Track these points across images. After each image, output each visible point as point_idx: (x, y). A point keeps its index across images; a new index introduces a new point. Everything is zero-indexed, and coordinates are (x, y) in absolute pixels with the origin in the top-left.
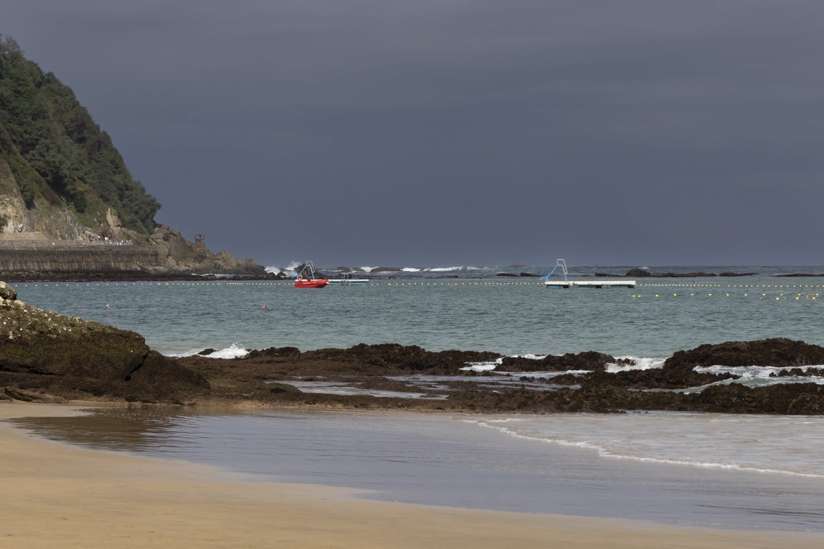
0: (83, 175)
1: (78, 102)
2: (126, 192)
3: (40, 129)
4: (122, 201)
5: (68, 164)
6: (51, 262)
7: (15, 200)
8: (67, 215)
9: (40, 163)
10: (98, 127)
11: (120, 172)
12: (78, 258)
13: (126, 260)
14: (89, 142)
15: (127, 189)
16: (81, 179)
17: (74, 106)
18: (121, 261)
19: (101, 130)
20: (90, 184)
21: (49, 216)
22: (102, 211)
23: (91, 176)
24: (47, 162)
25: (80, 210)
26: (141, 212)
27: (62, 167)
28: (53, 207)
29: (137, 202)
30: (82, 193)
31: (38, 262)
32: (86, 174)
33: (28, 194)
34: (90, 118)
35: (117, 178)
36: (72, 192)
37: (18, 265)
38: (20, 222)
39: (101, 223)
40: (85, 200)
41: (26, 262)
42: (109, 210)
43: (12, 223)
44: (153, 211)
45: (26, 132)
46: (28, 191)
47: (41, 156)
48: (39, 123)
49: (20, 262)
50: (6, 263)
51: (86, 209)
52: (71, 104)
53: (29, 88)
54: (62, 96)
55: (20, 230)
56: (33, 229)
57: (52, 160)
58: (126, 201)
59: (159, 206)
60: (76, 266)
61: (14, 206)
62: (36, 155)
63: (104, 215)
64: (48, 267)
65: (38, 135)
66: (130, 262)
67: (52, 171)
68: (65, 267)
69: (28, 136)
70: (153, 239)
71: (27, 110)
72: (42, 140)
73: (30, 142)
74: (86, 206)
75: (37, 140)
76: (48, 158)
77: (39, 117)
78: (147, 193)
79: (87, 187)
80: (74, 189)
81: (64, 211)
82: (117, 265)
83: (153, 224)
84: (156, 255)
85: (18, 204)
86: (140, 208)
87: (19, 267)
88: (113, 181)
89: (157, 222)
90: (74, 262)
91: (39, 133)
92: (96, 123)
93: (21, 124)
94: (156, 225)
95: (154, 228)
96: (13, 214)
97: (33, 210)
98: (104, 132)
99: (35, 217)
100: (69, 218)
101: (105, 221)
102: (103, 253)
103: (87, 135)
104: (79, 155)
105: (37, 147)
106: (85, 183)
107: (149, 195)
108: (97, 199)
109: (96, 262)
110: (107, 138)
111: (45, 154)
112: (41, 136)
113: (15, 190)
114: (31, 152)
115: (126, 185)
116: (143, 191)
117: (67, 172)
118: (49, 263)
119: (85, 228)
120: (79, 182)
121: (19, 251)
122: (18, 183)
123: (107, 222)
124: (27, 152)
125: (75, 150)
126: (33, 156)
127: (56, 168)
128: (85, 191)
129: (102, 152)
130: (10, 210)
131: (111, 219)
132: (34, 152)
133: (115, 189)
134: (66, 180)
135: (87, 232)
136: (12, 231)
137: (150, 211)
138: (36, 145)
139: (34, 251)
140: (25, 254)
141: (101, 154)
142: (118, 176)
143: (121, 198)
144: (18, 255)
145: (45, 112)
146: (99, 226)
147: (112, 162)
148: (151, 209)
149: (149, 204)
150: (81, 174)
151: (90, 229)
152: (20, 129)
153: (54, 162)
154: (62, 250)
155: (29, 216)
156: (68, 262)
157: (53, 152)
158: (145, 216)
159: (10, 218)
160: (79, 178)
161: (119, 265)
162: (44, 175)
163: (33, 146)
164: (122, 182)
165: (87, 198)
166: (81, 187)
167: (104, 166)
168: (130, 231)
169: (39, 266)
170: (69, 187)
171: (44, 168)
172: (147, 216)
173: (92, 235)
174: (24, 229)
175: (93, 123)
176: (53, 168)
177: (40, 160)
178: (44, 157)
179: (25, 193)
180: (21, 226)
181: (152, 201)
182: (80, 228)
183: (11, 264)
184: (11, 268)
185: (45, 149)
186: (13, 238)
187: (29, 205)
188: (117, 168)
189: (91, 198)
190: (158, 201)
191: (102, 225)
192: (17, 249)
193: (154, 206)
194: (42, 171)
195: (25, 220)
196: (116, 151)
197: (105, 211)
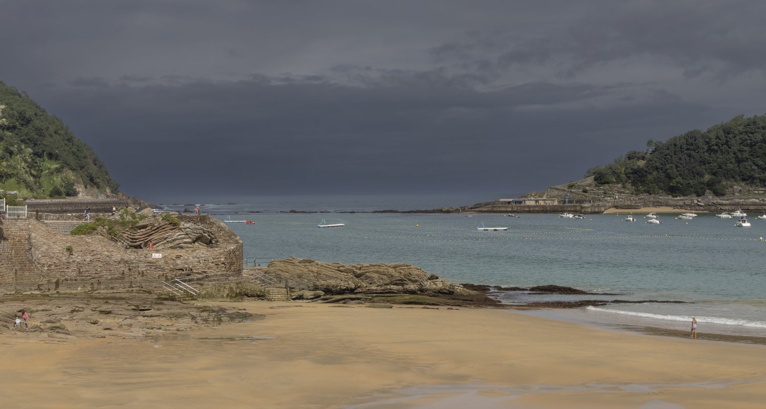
5: (94, 173)
8: (96, 190)
12: (103, 204)
16: (98, 178)
17: (93, 154)
19: (102, 161)
21: (91, 191)
22: (105, 188)
23: (100, 176)
24: (88, 173)
25: (98, 188)
26: (114, 188)
28: (92, 188)
29: (113, 184)
30: (98, 182)
34: (98, 157)
35: (107, 177)
36: (95, 182)
38: (84, 193)
42: (107, 187)
43: (81, 193)
46: (85, 182)
48: (86, 160)
53: (81, 148)
54: (89, 150)
55: (84, 195)
56: (88, 196)
57: (90, 172)
58: (110, 184)
60: (103, 207)
61: (81, 187)
67: (90, 176)
68: (100, 208)
69: (82, 164)
72: (86, 165)
74: (100, 186)
76: (88, 171)
77: (85, 158)
78: (116, 181)
79: (100, 180)
84: (127, 203)
85: (83, 186)
86: (114, 186)
91: (85, 163)
93: (80, 160)
97: (87, 189)
99: (87, 191)
101: (106, 191)
104: (97, 170)
108: (103, 184)
110: (103, 163)
113: (82, 182)
114: (84, 169)
117: (94, 176)
122: (82, 180)
125: (95, 168)
126: (84, 171)
129: (102, 168)
131: (108, 191)
134: (94, 178)
135: (102, 195)
137: (117, 187)
138: (85, 167)
140: (87, 204)
143: (108, 183)
145: (86, 156)
147: (105, 171)
150: (98, 176)
152: (80, 162)
157: (89, 169)
162: (88, 177)
163: (83, 167)
166: (98, 180)
170: (95, 180)
171: (88, 175)
173: (104, 196)
177: (86, 172)
182: (100, 194)
185: (87, 168)
186: (82, 199)
187: (86, 187)
188: (107, 173)
189: (101, 184)
191: (105, 193)
196: (106, 168)
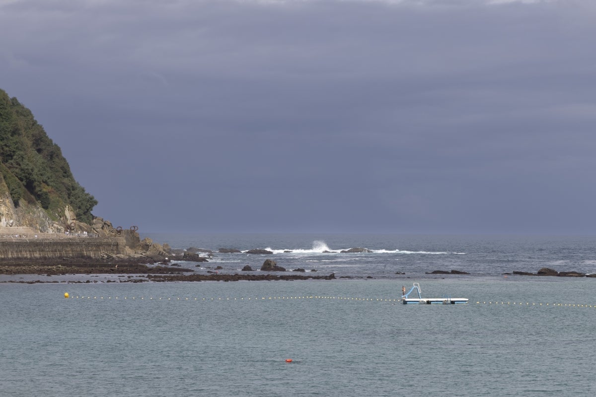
0: (47, 179)
1: (36, 121)
2: (73, 192)
3: (16, 143)
4: (69, 198)
5: (36, 170)
6: (39, 251)
7: (7, 201)
8: (39, 212)
9: (17, 170)
10: (51, 141)
11: (68, 176)
12: (59, 248)
13: (94, 249)
14: (45, 152)
15: (73, 190)
16: (45, 182)
17: (33, 125)
18: (91, 250)
19: (54, 142)
20: (52, 187)
21: (29, 213)
22: (62, 208)
23: (52, 180)
24: (22, 170)
25: (45, 207)
26: (83, 207)
27: (33, 173)
28: (30, 206)
29: (79, 199)
30: (46, 194)
31: (29, 251)
32: (49, 179)
33: (16, 196)
34: (45, 133)
35: (66, 180)
36: (39, 193)
37: (15, 254)
38: (11, 219)
39: (61, 217)
40: (48, 199)
41: (21, 251)
42: (67, 207)
43: (4, 219)
44: (92, 206)
45: (6, 145)
46: (15, 194)
47: (17, 164)
48: (16, 138)
49: (17, 252)
50: (6, 252)
51: (49, 206)
52: (32, 123)
53: (6, 111)
54: (25, 116)
55: (11, 225)
56: (19, 225)
57: (26, 167)
58: (72, 198)
59: (96, 203)
60: (58, 254)
61: (6, 205)
62: (14, 164)
63: (63, 211)
64: (37, 255)
65: (15, 148)
66: (98, 251)
67: (26, 177)
68: (50, 255)
69: (7, 149)
70: (94, 229)
71: (7, 128)
72: (18, 152)
73: (9, 153)
74: (49, 203)
75: (14, 152)
76: (23, 166)
77: (15, 134)
78: (86, 192)
79: (50, 188)
80: (40, 191)
81: (38, 208)
82: (88, 253)
83: (91, 216)
85: (9, 204)
86: (82, 204)
87: (15, 255)
88: (63, 183)
89: (94, 215)
90: (56, 251)
91: (16, 146)
92: (50, 137)
94: (93, 217)
95: (93, 220)
96: (5, 212)
97: (19, 209)
98: (56, 145)
99: (20, 214)
100: (41, 214)
101: (64, 216)
102: (78, 244)
103: (44, 147)
104: (43, 163)
105: (15, 157)
106: (48, 185)
107: (88, 194)
108: (58, 198)
109: (72, 251)
110: (58, 149)
111: (21, 163)
112: (17, 148)
113: (7, 193)
114: (10, 161)
115: (73, 187)
116: (83, 190)
117: (35, 177)
118: (38, 252)
119: (53, 222)
120: (43, 185)
121: (15, 242)
122: (9, 187)
123: (66, 217)
124: (7, 161)
125: (40, 159)
126: (12, 164)
127: (28, 174)
128: (49, 192)
129: (54, 160)
130: (3, 209)
131: (69, 214)
132: (12, 161)
133: (65, 189)
134: (36, 184)
135: (55, 225)
136: (5, 226)
137: (89, 206)
138: (14, 155)
139: (27, 243)
140: (21, 245)
141: (54, 162)
142: (66, 179)
143: (69, 195)
144: (15, 246)
145: (19, 130)
146: (60, 220)
147: (62, 168)
148: (90, 205)
149: (88, 201)
150: (45, 178)
151: (57, 223)
153: (27, 169)
154: (48, 241)
155: (16, 213)
156: (52, 251)
157: (26, 161)
158: (86, 210)
159: (3, 215)
160: (44, 182)
161: (90, 253)
162: (21, 180)
163: (11, 156)
164: (70, 184)
165: (51, 197)
166: (45, 189)
167: (57, 171)
168: (82, 224)
169: (31, 254)
170: (38, 189)
171: (21, 175)
172: (88, 210)
173: (59, 228)
174: (14, 224)
175: (47, 137)
176: (27, 175)
177: (17, 168)
178: (20, 165)
179: (13, 195)
180: (11, 221)
181: (91, 199)
182: (50, 222)
183: (10, 253)
184: (10, 256)
185: (20, 159)
186: (7, 232)
187: (16, 204)
188: (65, 173)
189: (53, 197)
190: (96, 199)
191: (62, 219)
192: (14, 241)
193: (92, 202)
194: (19, 176)
195: (14, 216)
196: (64, 159)
197: (64, 208)
